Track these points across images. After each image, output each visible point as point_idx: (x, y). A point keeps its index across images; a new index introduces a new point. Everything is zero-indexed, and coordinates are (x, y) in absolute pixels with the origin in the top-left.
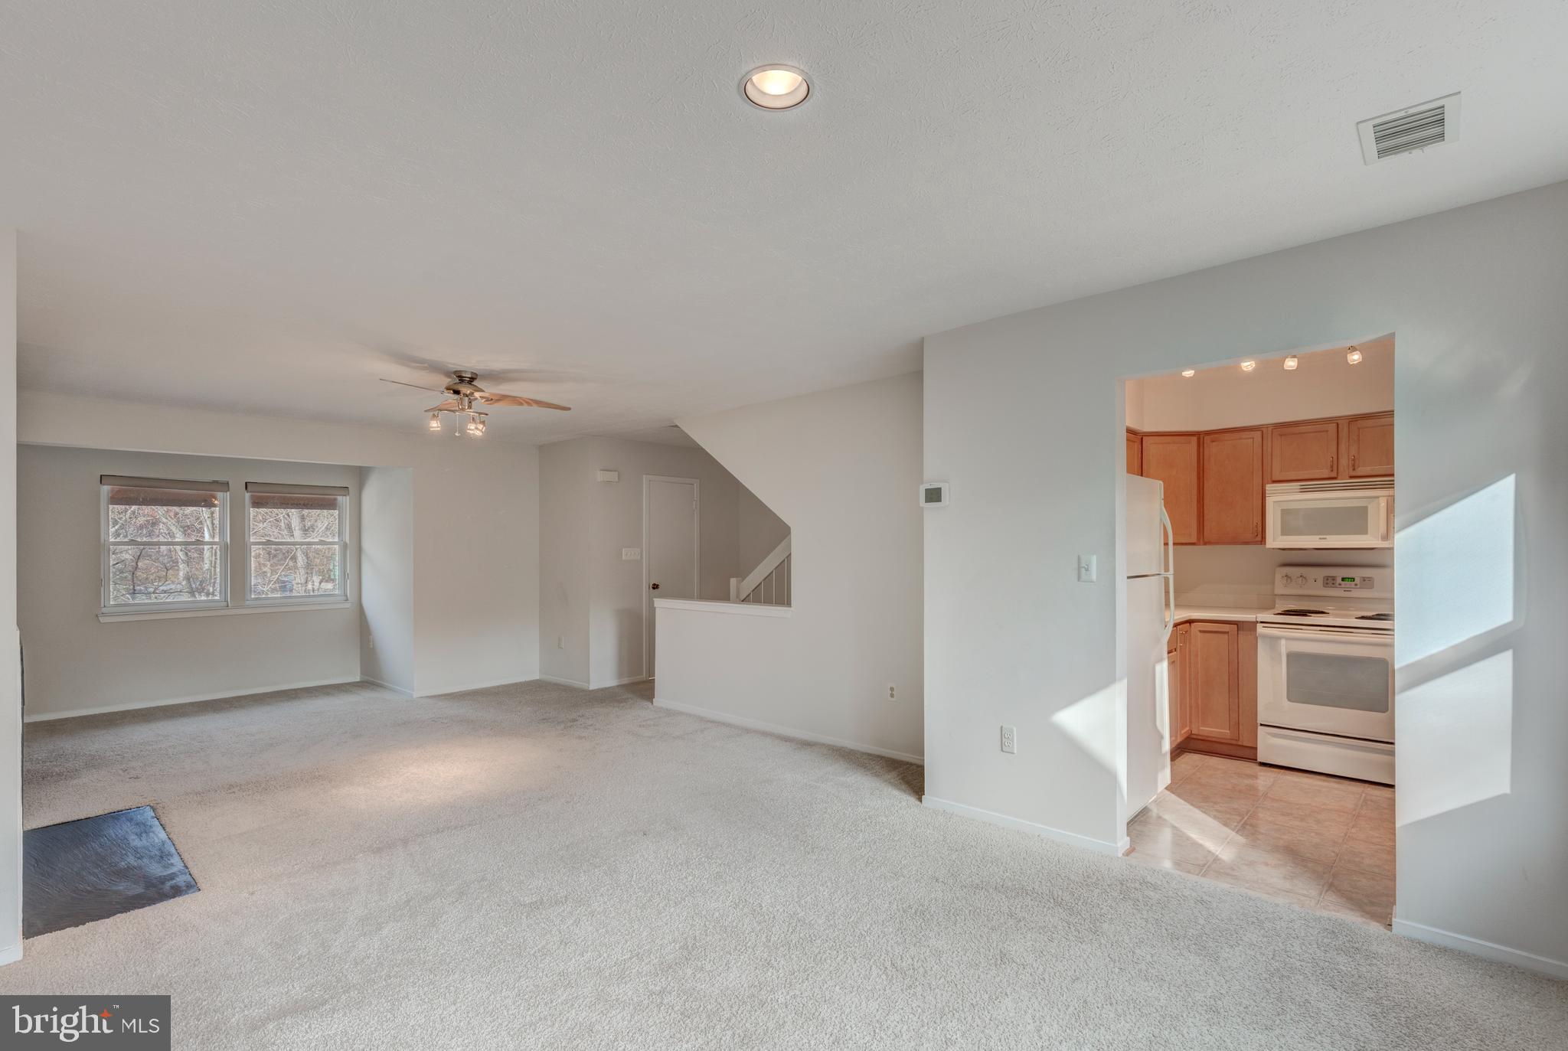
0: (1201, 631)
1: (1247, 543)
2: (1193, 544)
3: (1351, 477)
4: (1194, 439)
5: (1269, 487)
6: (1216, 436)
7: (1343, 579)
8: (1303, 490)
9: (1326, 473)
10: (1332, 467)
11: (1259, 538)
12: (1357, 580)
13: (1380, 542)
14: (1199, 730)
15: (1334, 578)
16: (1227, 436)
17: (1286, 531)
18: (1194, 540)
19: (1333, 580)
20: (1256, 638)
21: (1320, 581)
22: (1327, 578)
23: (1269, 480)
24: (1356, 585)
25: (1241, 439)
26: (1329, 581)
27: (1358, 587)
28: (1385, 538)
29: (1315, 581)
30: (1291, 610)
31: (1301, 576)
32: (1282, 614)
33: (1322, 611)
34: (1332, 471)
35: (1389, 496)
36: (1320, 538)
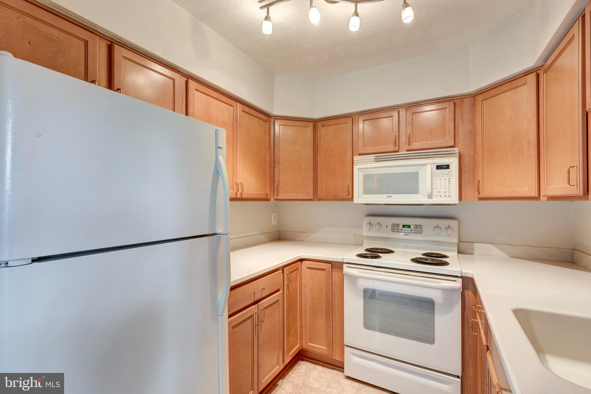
0: (308, 268)
1: (343, 200)
2: (312, 200)
3: (408, 150)
4: (311, 124)
5: (356, 158)
6: (325, 122)
7: (404, 226)
8: (377, 160)
9: (391, 148)
10: (395, 143)
11: (350, 196)
12: (412, 227)
13: (427, 199)
14: (307, 345)
15: (398, 225)
16: (331, 122)
17: (367, 191)
18: (312, 198)
20: (343, 275)
21: (390, 227)
22: (394, 225)
23: (357, 153)
24: (411, 230)
25: (340, 124)
26: (395, 228)
27: (413, 232)
28: (430, 196)
29: (387, 227)
30: (371, 249)
31: (378, 223)
32: (361, 256)
33: (390, 250)
34: (395, 146)
35: (433, 164)
36: (387, 197)
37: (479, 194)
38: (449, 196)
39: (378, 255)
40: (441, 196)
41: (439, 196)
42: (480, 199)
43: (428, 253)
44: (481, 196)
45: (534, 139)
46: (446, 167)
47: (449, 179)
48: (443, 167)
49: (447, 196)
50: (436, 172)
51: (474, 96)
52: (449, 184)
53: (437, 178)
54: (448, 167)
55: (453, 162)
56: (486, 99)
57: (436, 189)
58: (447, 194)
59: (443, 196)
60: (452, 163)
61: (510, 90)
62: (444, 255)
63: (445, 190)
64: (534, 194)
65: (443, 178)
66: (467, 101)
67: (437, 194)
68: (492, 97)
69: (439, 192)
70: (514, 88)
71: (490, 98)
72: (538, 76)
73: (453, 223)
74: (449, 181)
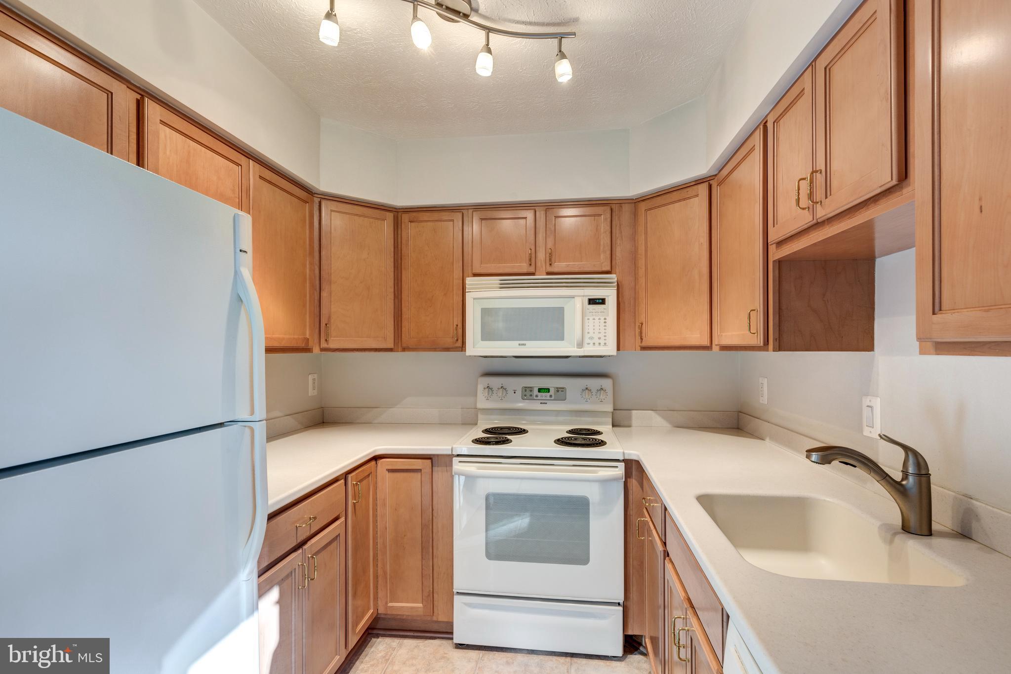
0: (390, 471)
1: (447, 349)
2: (391, 350)
3: (548, 274)
4: (390, 216)
5: (470, 281)
6: (414, 214)
7: (540, 390)
8: (503, 286)
9: (525, 268)
10: (530, 260)
11: (459, 344)
12: (552, 392)
13: (576, 349)
15: (531, 389)
16: (426, 216)
17: (487, 335)
18: (391, 346)
19: (531, 391)
20: (452, 477)
21: (519, 393)
22: (525, 389)
23: (470, 272)
24: (551, 396)
25: (441, 221)
26: (527, 393)
27: (553, 398)
28: (580, 345)
29: (515, 393)
30: (492, 428)
31: (502, 387)
32: (480, 442)
33: (521, 429)
34: (530, 265)
35: (584, 296)
36: (519, 344)
37: (642, 342)
38: (605, 344)
39: (506, 438)
40: (594, 344)
41: (592, 344)
42: (644, 348)
43: (575, 429)
44: (644, 344)
45: (706, 270)
46: (600, 301)
47: (605, 319)
48: (597, 301)
49: (602, 344)
50: (588, 309)
51: (636, 202)
52: (605, 326)
53: (589, 317)
54: (602, 301)
55: (610, 294)
56: (650, 209)
57: (588, 333)
58: (602, 342)
59: (597, 344)
60: (608, 296)
61: (679, 201)
62: (597, 431)
63: (600, 335)
64: (706, 342)
65: (597, 318)
66: (626, 208)
67: (589, 341)
68: (659, 207)
69: (591, 338)
70: (684, 199)
71: (655, 208)
72: (710, 187)
73: (606, 383)
74: (605, 322)
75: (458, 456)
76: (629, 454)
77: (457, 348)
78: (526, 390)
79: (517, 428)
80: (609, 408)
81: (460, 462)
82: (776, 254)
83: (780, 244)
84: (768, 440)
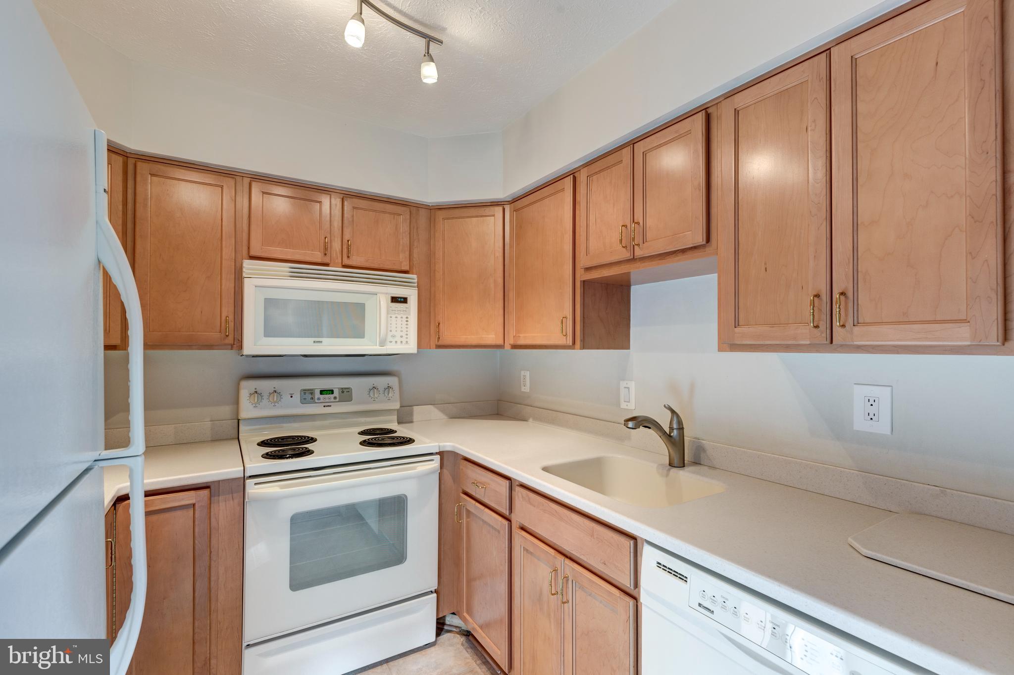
1: (210, 347)
3: (344, 266)
5: (248, 265)
7: (321, 393)
8: (295, 275)
9: (318, 257)
10: (324, 250)
11: (231, 340)
12: (336, 393)
13: (378, 347)
15: (311, 392)
17: (270, 331)
19: (312, 394)
20: (244, 505)
21: (297, 397)
22: (304, 391)
23: (246, 254)
24: (335, 398)
26: (308, 396)
27: (337, 400)
28: (382, 343)
29: (292, 397)
30: (271, 440)
31: (275, 390)
32: (274, 456)
33: (308, 437)
34: (325, 254)
35: (387, 294)
36: (314, 342)
37: (438, 341)
38: (407, 342)
40: (396, 342)
41: (394, 342)
42: (439, 347)
43: (367, 430)
44: (440, 343)
46: (402, 300)
47: (407, 318)
48: (399, 300)
49: (404, 342)
50: (391, 307)
51: (435, 210)
52: (407, 325)
53: (392, 315)
54: (404, 300)
55: (412, 294)
56: (448, 219)
57: (391, 331)
58: (404, 340)
59: (399, 342)
60: (410, 296)
61: (477, 216)
63: (402, 334)
64: (500, 342)
65: (399, 317)
66: (423, 213)
67: (391, 339)
68: (456, 218)
69: (393, 336)
70: (482, 216)
71: (453, 218)
73: (392, 381)
74: (407, 321)
75: (251, 477)
76: (444, 446)
77: (226, 345)
78: (305, 393)
79: (303, 436)
80: (397, 406)
81: (256, 484)
82: (582, 276)
83: (588, 269)
84: (531, 420)
